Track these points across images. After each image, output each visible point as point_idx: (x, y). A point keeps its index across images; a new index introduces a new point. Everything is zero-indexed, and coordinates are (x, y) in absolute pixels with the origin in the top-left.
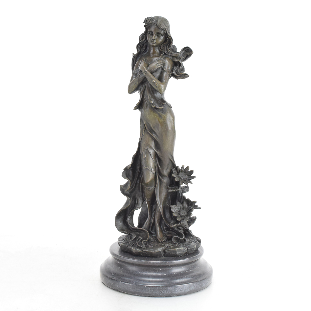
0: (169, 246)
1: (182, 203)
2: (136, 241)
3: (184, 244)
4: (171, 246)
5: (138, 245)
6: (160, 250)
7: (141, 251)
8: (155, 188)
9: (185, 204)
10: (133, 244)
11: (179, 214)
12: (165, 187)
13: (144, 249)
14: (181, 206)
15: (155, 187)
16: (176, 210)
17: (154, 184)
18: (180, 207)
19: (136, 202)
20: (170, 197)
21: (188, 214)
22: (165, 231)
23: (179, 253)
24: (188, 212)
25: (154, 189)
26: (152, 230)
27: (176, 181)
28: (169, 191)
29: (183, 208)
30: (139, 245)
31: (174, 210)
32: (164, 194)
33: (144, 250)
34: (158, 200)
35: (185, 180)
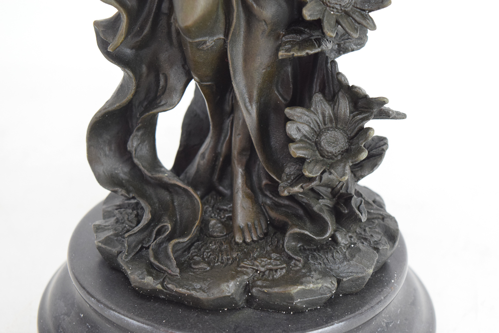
0: (271, 270)
1: (332, 99)
2: (150, 235)
3: (330, 255)
4: (276, 271)
5: (152, 260)
6: (230, 288)
7: (159, 287)
8: (225, 41)
9: (344, 106)
10: (136, 246)
11: (316, 143)
12: (269, 35)
13: (172, 278)
14: (328, 111)
15: (226, 35)
16: (305, 129)
17: (221, 25)
18: (324, 116)
19: (162, 83)
20: (289, 69)
21: (351, 144)
22: (266, 196)
23: (306, 302)
24: (352, 138)
25: (222, 42)
26: (221, 179)
27: (308, 18)
28: (282, 54)
29: (336, 118)
30: (156, 258)
31: (299, 130)
32: (262, 60)
33: (170, 286)
34: (239, 84)
35: (347, 14)
